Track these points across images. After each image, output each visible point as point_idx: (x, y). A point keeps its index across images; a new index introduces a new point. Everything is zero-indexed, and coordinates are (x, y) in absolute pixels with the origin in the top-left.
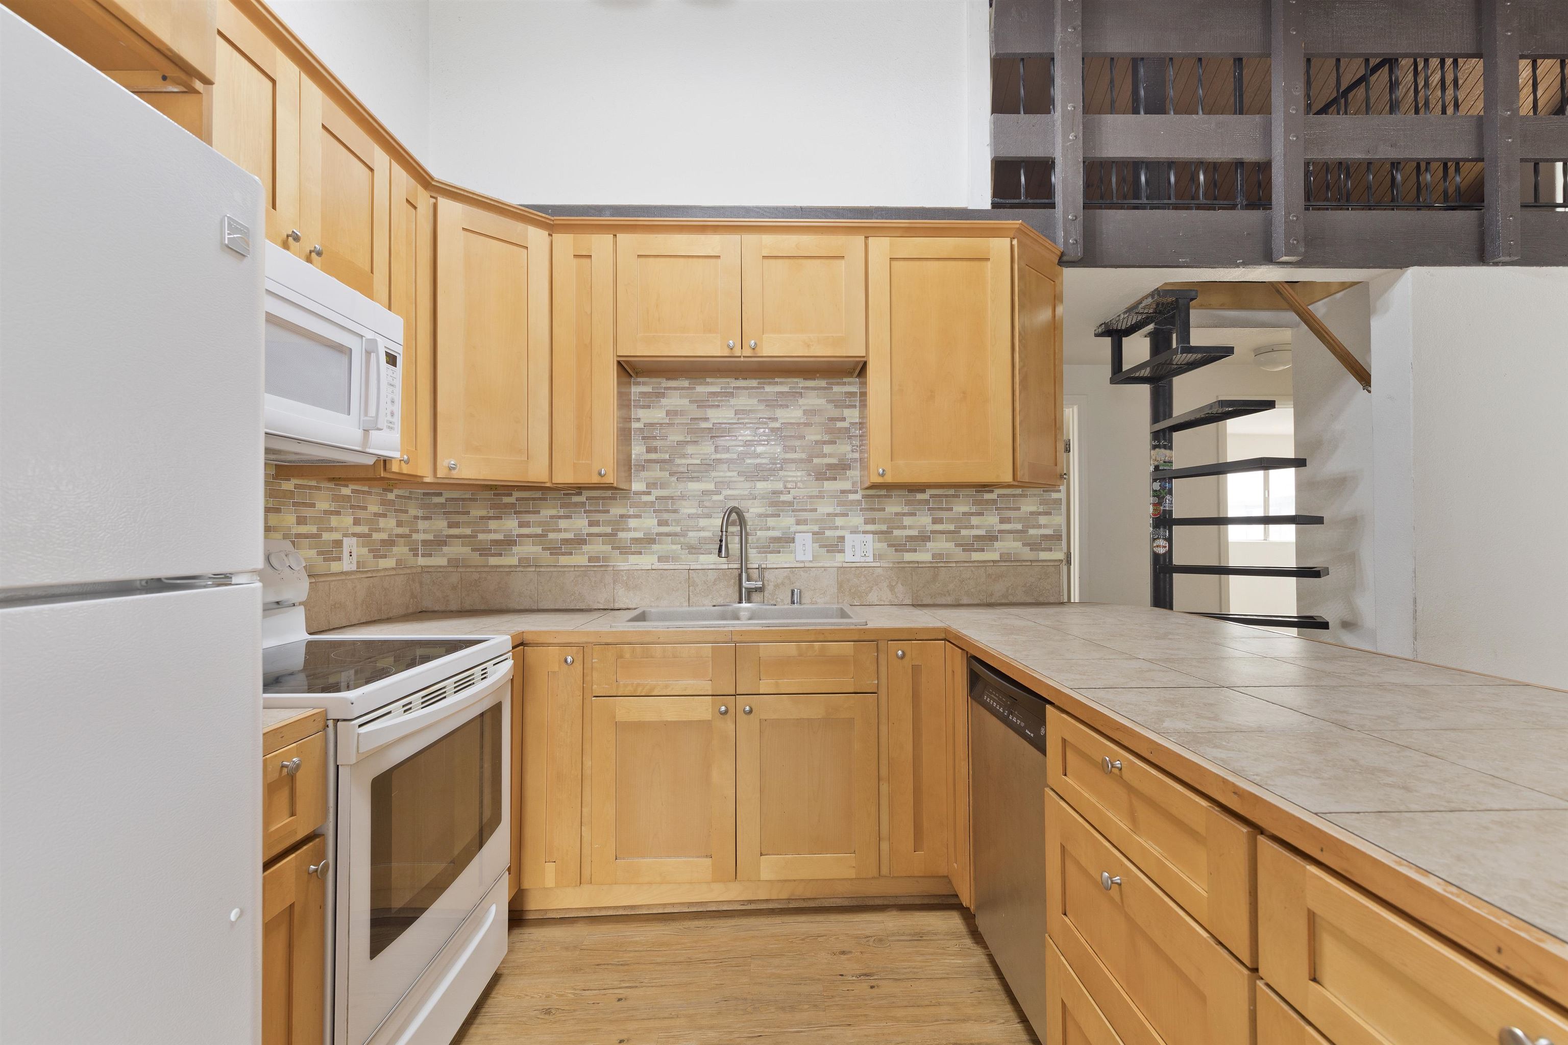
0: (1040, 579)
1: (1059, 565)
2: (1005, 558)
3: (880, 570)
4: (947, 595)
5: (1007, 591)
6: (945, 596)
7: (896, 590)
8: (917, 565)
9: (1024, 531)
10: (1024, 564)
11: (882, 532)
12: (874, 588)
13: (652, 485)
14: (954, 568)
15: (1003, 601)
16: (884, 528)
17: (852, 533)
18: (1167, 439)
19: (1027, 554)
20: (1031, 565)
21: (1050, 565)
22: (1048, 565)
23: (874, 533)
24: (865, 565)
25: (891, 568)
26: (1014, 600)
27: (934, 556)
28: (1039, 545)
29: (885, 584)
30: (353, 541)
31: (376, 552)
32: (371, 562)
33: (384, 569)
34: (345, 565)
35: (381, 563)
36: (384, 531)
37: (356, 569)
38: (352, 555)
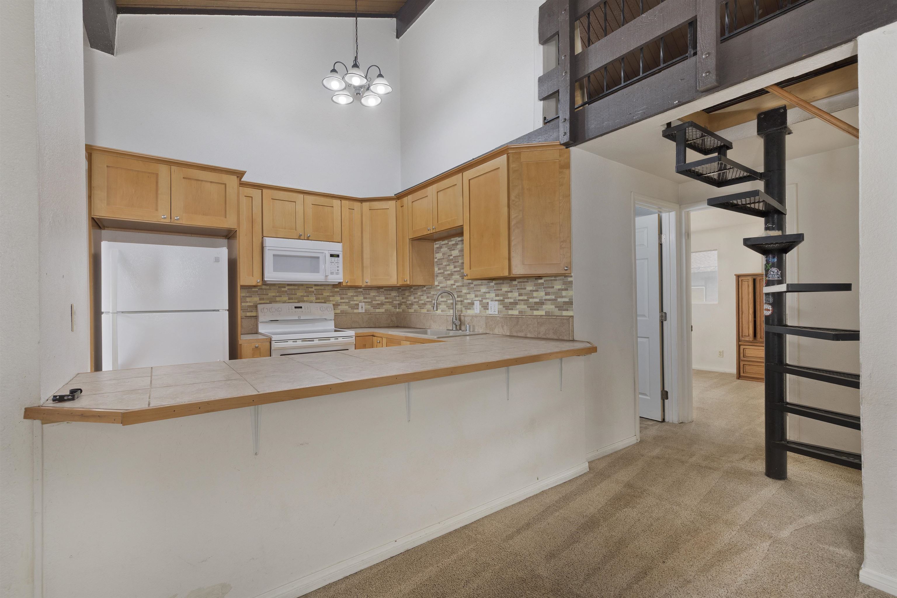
0: (560, 326)
1: (569, 319)
2: (548, 314)
3: (498, 318)
4: (522, 332)
5: (546, 332)
6: (521, 332)
7: (504, 328)
8: (511, 316)
9: (555, 300)
10: (553, 317)
11: (501, 301)
12: (497, 326)
13: (440, 283)
14: (524, 319)
15: (544, 337)
16: (501, 298)
17: (492, 301)
18: (776, 221)
19: (557, 312)
20: (556, 318)
21: (565, 319)
22: (564, 319)
23: (498, 301)
24: (494, 315)
25: (502, 317)
26: (549, 337)
27: (519, 312)
28: (562, 307)
29: (500, 325)
30: (364, 304)
31: (375, 307)
32: (372, 310)
33: (378, 312)
34: (360, 311)
35: (378, 310)
36: (378, 300)
37: (364, 312)
38: (363, 308)
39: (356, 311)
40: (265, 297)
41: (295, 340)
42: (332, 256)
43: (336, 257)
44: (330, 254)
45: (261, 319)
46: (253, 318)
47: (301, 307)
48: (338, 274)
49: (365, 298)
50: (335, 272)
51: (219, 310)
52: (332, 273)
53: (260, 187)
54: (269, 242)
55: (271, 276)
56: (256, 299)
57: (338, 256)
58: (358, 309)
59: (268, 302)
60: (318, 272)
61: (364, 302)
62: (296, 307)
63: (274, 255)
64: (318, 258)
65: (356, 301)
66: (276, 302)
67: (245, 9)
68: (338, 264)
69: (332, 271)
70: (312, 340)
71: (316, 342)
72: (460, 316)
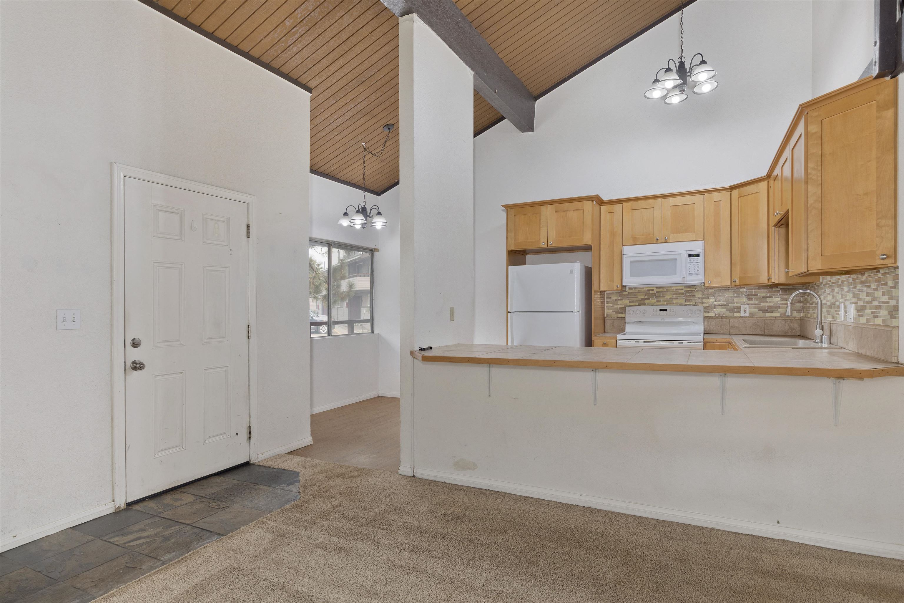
0: (886, 341)
1: (892, 331)
2: (883, 323)
5: (878, 349)
8: (859, 325)
9: (888, 302)
11: (856, 303)
15: (877, 356)
16: (856, 300)
17: (850, 303)
19: (889, 321)
21: (889, 331)
23: (854, 303)
24: (850, 324)
27: (866, 320)
28: (892, 313)
30: (747, 306)
31: (764, 310)
32: (760, 314)
33: (770, 317)
34: (742, 314)
35: (768, 315)
36: (770, 302)
37: (748, 316)
38: (746, 311)
39: (736, 315)
40: (634, 300)
41: (637, 340)
42: (690, 256)
43: (696, 257)
44: (689, 255)
45: (627, 320)
46: (623, 319)
47: (666, 310)
48: (698, 275)
49: (749, 300)
50: (694, 273)
51: (573, 311)
52: (691, 274)
53: (619, 202)
54: (627, 250)
55: (629, 280)
56: (627, 302)
57: (698, 255)
58: (739, 312)
59: (637, 304)
60: (675, 274)
61: (748, 304)
62: (661, 310)
63: (631, 262)
64: (676, 260)
65: (737, 303)
66: (644, 304)
67: (620, 42)
68: (698, 264)
69: (691, 272)
70: (654, 341)
71: (658, 344)
72: (830, 323)
